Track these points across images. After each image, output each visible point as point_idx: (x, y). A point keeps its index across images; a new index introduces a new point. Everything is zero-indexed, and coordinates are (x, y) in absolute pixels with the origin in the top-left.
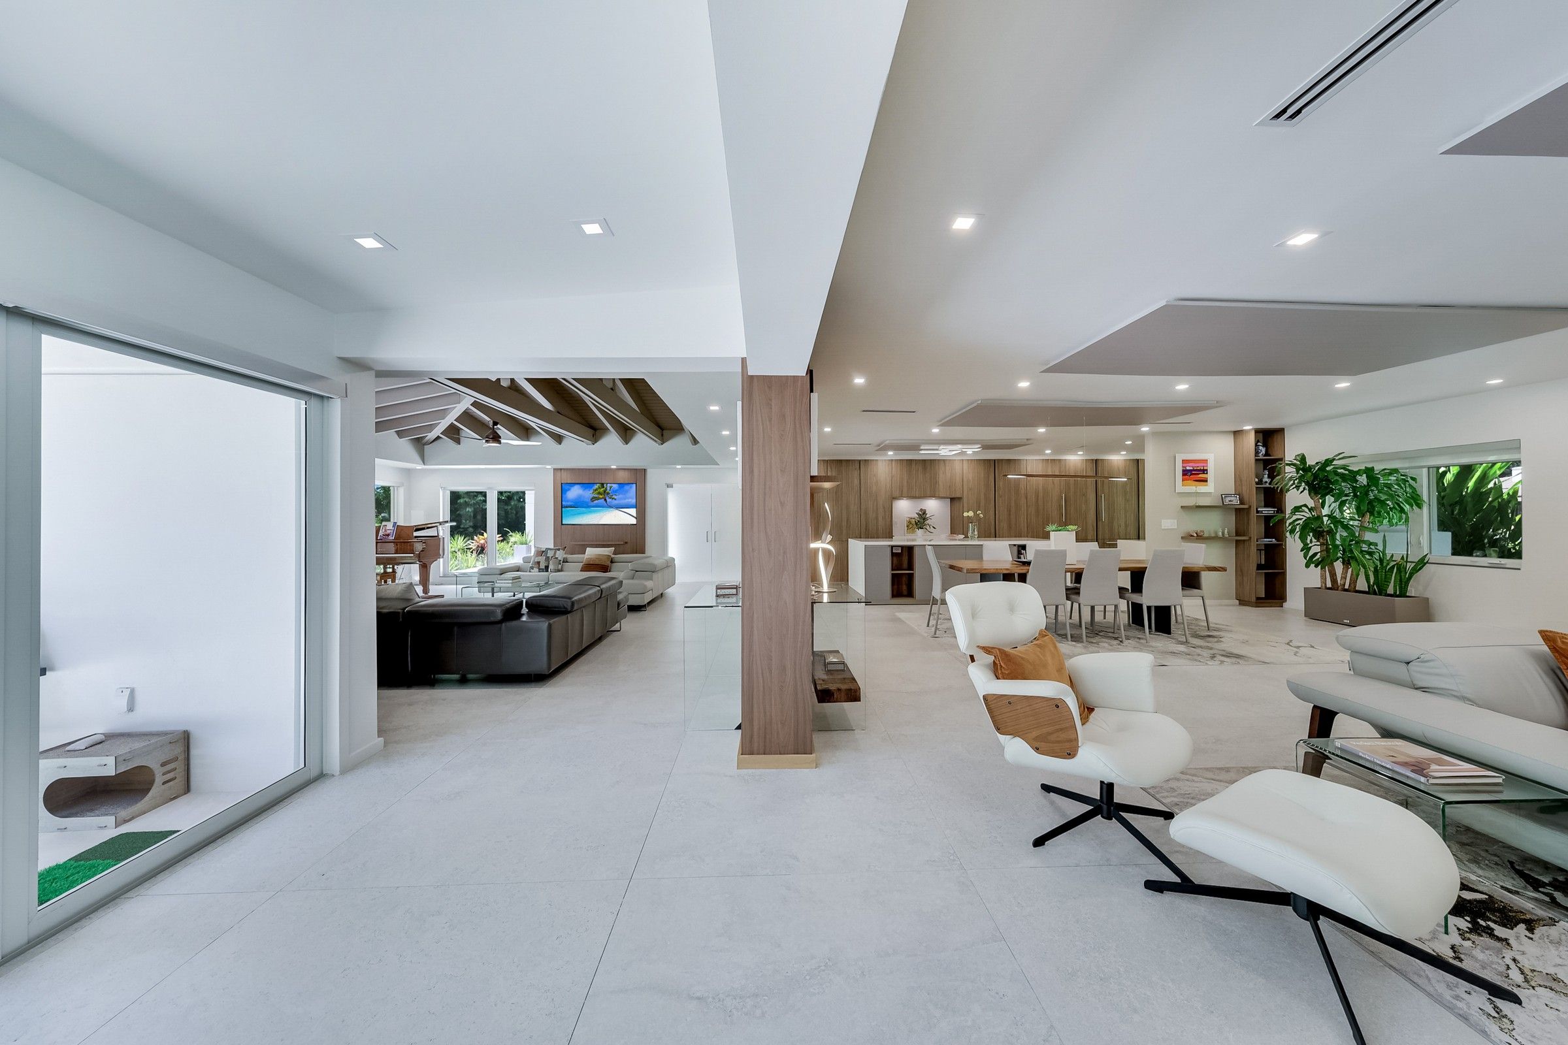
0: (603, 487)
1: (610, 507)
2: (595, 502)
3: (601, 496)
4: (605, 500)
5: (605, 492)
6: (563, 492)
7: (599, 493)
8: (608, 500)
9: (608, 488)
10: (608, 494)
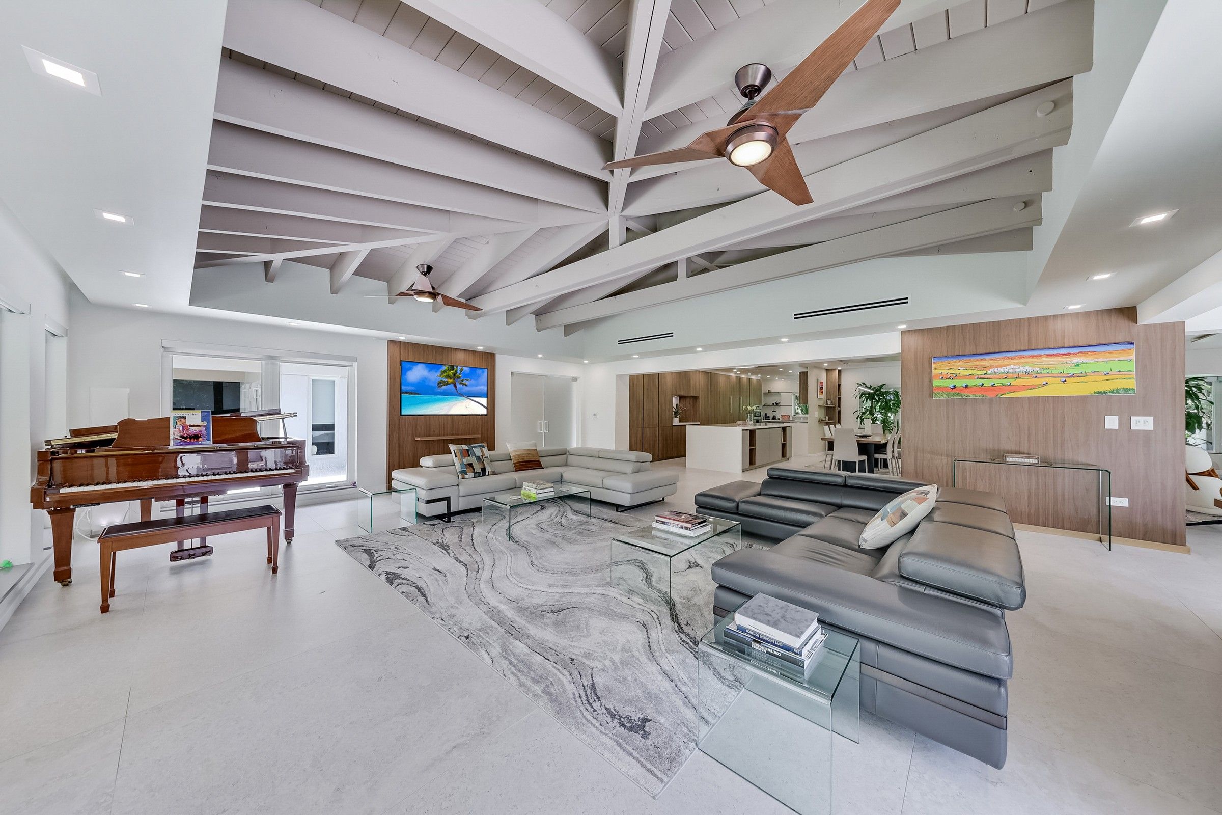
0: (453, 369)
1: (461, 395)
2: (442, 387)
3: (450, 381)
4: (455, 385)
5: (454, 375)
6: (403, 372)
7: (448, 377)
8: (459, 386)
9: (459, 371)
10: (458, 378)
